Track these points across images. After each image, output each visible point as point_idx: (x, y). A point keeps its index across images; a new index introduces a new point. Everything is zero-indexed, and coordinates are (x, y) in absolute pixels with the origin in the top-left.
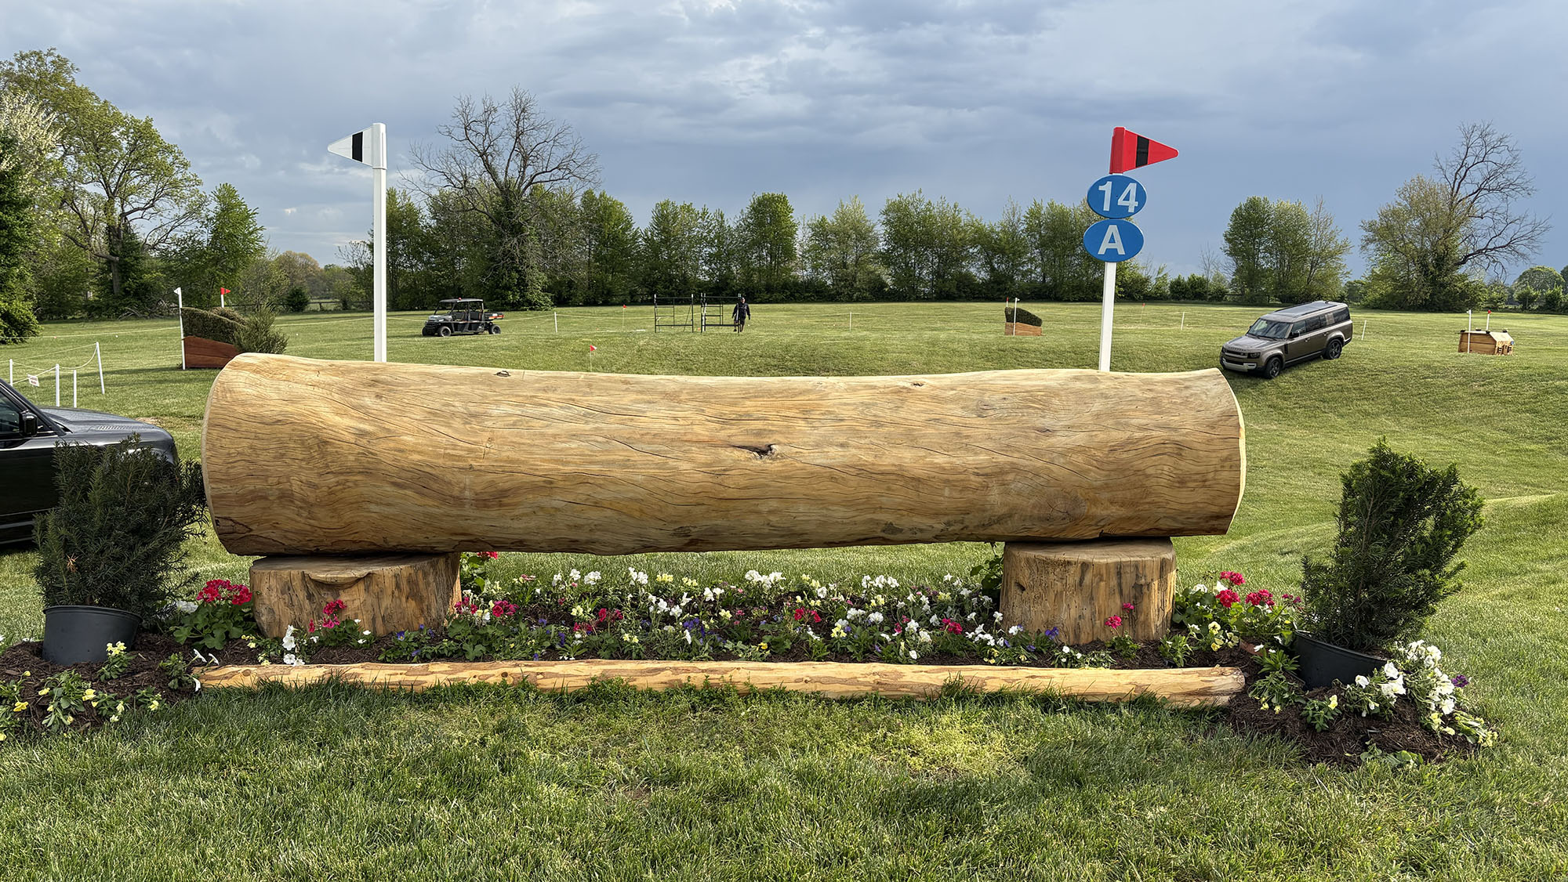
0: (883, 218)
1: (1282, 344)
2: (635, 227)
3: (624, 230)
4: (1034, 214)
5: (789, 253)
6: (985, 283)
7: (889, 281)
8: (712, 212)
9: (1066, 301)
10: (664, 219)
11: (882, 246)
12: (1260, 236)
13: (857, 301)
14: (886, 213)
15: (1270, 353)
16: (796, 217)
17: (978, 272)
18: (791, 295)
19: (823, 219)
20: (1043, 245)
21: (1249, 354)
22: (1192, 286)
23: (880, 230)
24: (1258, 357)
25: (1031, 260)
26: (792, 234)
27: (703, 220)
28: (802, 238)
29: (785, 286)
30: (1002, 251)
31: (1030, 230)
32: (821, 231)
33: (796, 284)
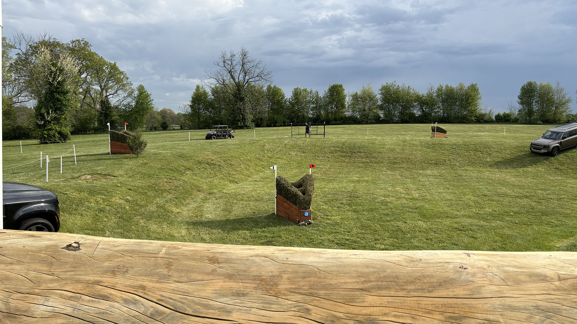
0: (380, 92)
1: (559, 141)
2: (286, 98)
3: (282, 98)
4: (440, 90)
5: (343, 106)
6: (420, 116)
7: (382, 116)
8: (314, 91)
9: (453, 123)
10: (297, 94)
11: (380, 103)
12: (533, 96)
13: (370, 124)
14: (381, 90)
15: (554, 145)
16: (346, 92)
17: (417, 112)
18: (344, 122)
19: (357, 93)
20: (443, 102)
21: (544, 146)
22: (504, 117)
23: (379, 96)
24: (548, 147)
25: (439, 107)
26: (344, 99)
27: (311, 94)
28: (348, 100)
29: (341, 118)
30: (427, 104)
31: (438, 96)
32: (355, 97)
33: (345, 117)
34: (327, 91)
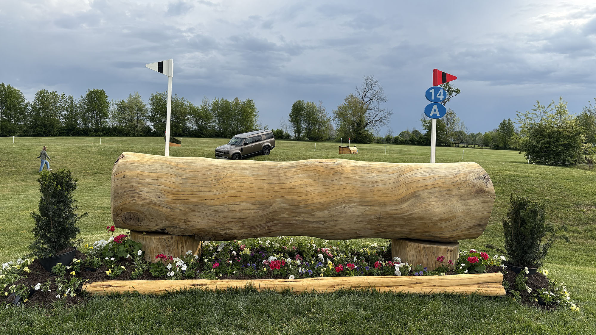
0: (150, 102)
1: (240, 148)
2: (26, 101)
4: (215, 103)
5: (106, 115)
6: (195, 130)
7: (152, 128)
8: (67, 96)
10: (42, 97)
11: (150, 114)
12: (301, 115)
13: (138, 136)
14: (151, 100)
15: (235, 152)
16: (109, 100)
17: (191, 125)
18: (107, 133)
19: (123, 101)
20: (219, 116)
22: (277, 134)
23: (149, 107)
25: (214, 122)
26: (107, 107)
27: (62, 99)
28: (113, 108)
29: (104, 129)
30: (201, 117)
31: (213, 109)
32: (122, 106)
33: (109, 128)
34: (84, 96)
